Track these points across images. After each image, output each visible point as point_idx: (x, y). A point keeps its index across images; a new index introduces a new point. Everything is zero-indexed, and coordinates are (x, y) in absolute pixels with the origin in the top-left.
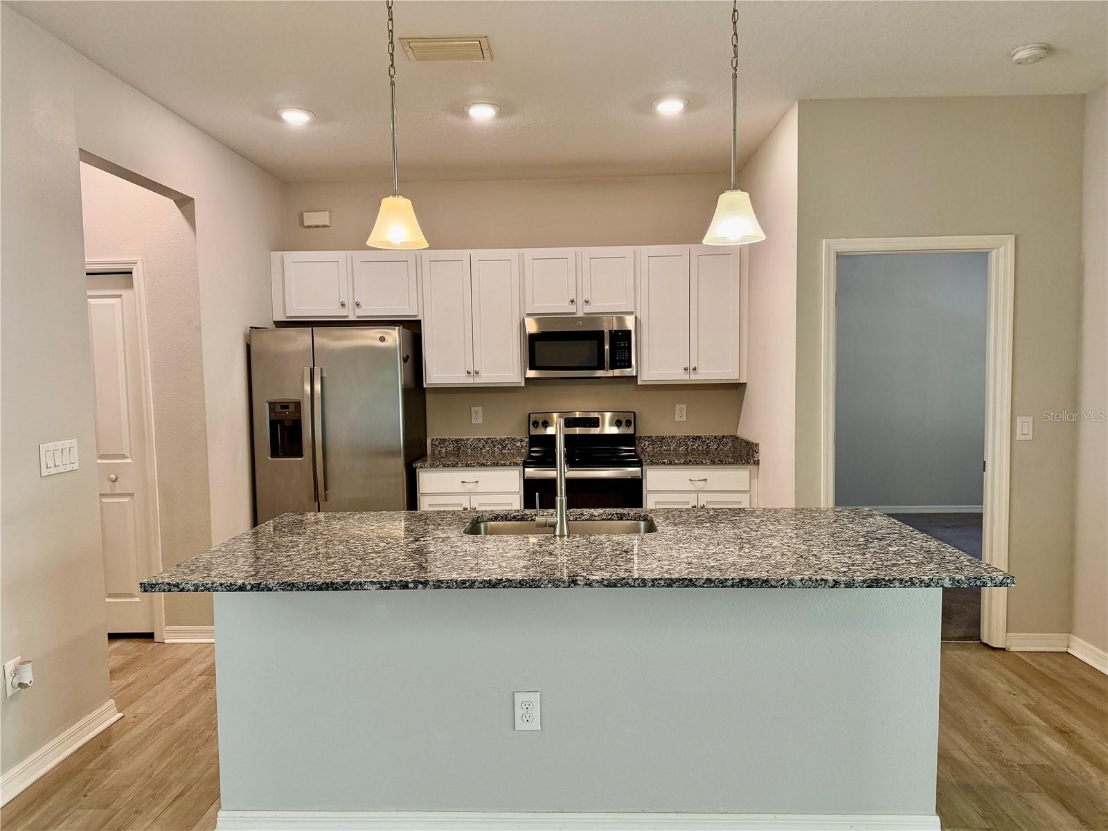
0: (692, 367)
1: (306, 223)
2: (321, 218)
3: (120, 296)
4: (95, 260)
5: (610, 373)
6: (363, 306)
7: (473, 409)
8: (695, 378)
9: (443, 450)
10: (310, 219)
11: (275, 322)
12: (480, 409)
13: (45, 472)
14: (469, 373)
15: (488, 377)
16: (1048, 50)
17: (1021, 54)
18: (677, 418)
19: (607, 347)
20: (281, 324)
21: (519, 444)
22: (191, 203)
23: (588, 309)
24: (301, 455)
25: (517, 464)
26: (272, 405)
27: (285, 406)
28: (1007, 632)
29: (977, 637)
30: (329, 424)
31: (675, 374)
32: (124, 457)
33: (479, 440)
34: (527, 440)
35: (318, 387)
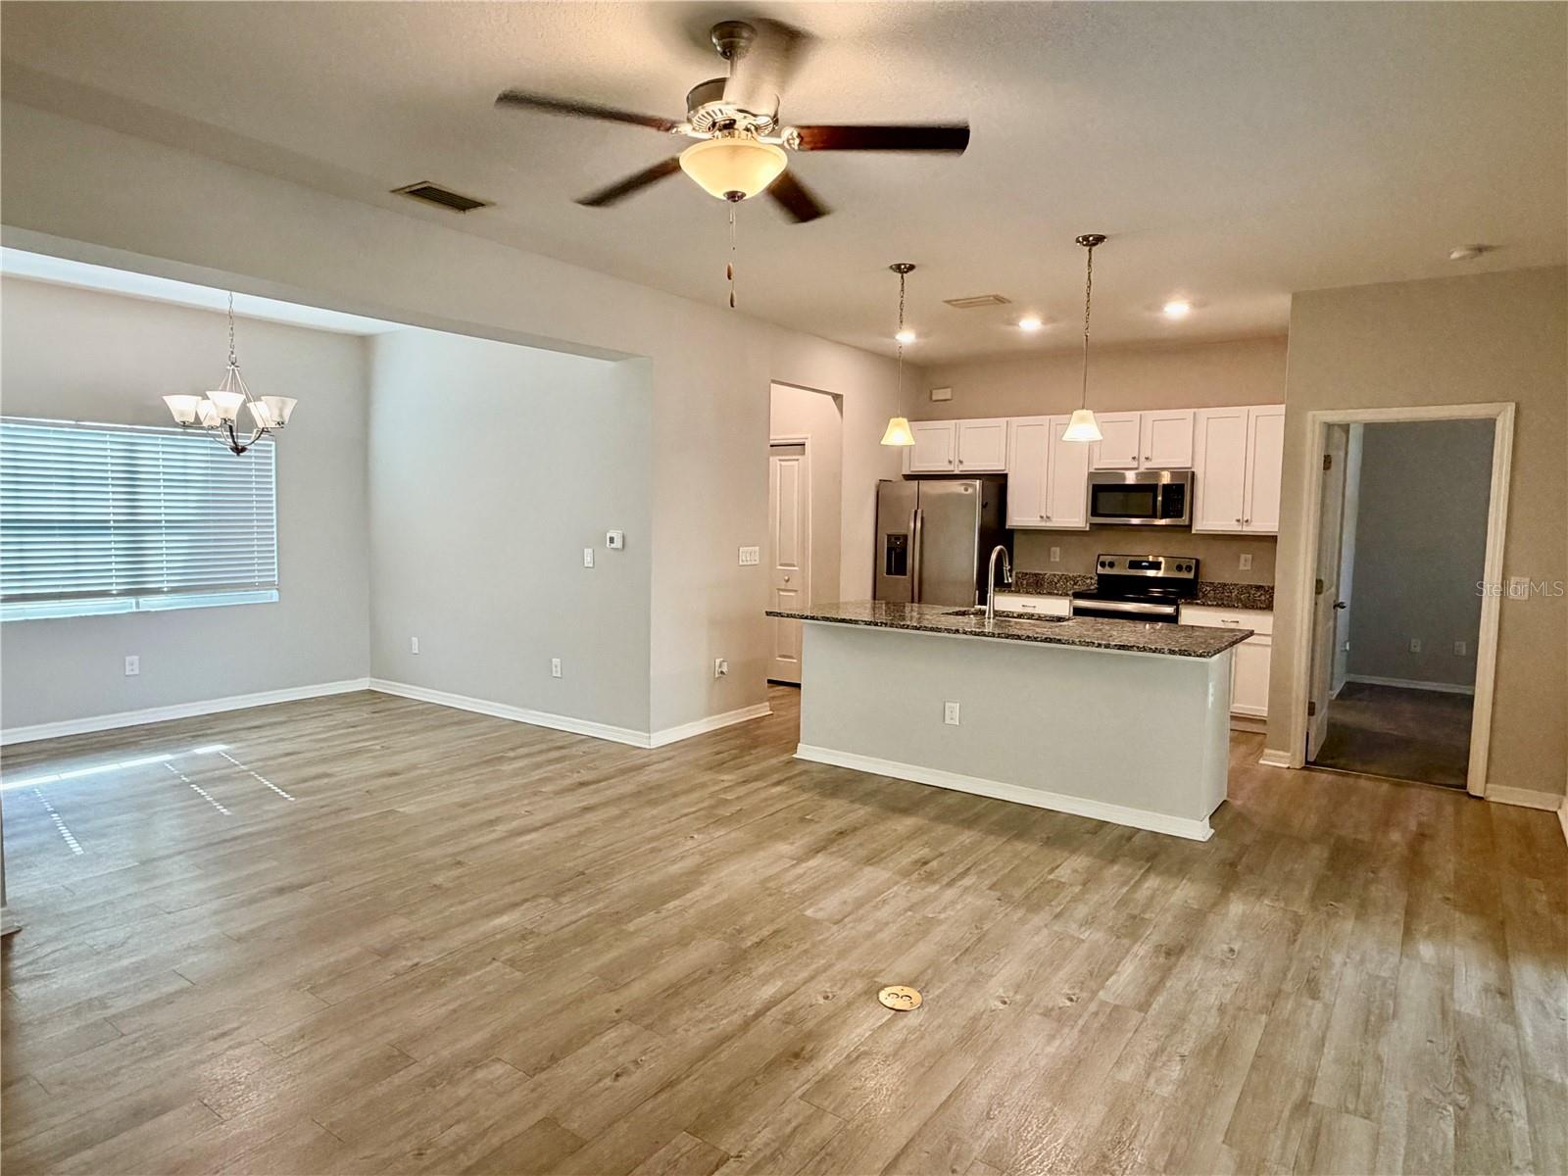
0: (1245, 519)
1: (934, 398)
2: (945, 394)
3: (797, 460)
4: (776, 437)
5: (1163, 522)
6: (965, 463)
7: (1053, 549)
8: (1247, 529)
9: (1025, 582)
10: (938, 395)
11: (904, 475)
12: (1058, 549)
13: (741, 563)
14: (1042, 517)
15: (1060, 522)
16: (1480, 250)
17: (1455, 255)
18: (1242, 567)
19: (1160, 498)
20: (909, 477)
21: (1088, 581)
22: (839, 399)
23: (1149, 465)
24: (905, 574)
25: (1067, 595)
26: (889, 536)
27: (897, 538)
28: (1487, 782)
29: (1464, 787)
30: (926, 555)
31: (1229, 526)
32: (794, 566)
33: (1055, 575)
34: (1096, 578)
35: (919, 525)
